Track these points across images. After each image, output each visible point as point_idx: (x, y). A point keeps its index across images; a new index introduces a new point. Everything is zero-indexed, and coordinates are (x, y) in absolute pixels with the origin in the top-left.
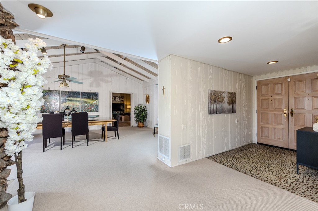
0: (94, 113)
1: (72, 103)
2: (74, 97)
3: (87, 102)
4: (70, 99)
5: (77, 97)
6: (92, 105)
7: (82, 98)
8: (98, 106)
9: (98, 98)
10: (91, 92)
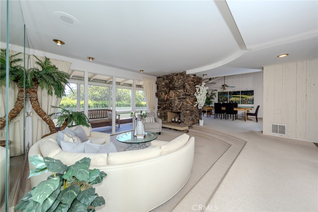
0: (250, 105)
1: (235, 98)
2: (236, 94)
3: (245, 97)
4: (233, 96)
5: (238, 95)
6: (248, 99)
7: (241, 95)
8: (253, 100)
9: (253, 94)
10: (248, 90)
